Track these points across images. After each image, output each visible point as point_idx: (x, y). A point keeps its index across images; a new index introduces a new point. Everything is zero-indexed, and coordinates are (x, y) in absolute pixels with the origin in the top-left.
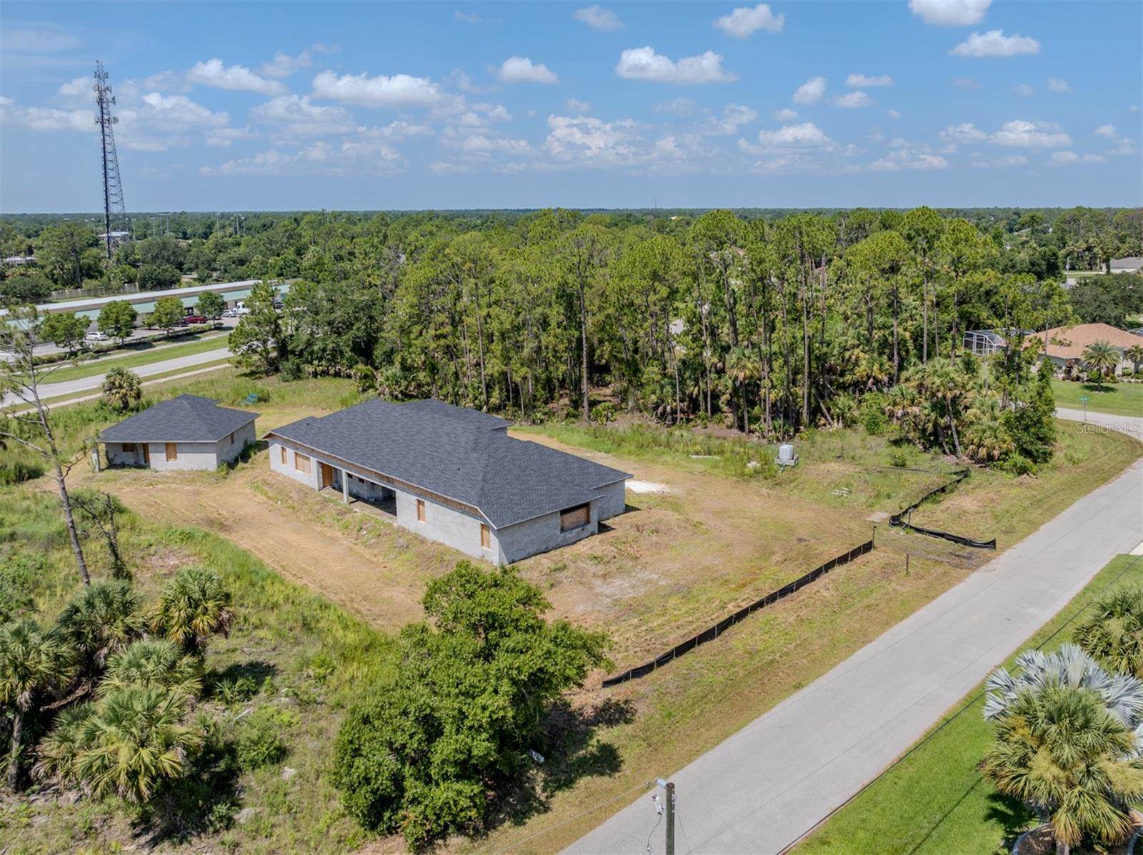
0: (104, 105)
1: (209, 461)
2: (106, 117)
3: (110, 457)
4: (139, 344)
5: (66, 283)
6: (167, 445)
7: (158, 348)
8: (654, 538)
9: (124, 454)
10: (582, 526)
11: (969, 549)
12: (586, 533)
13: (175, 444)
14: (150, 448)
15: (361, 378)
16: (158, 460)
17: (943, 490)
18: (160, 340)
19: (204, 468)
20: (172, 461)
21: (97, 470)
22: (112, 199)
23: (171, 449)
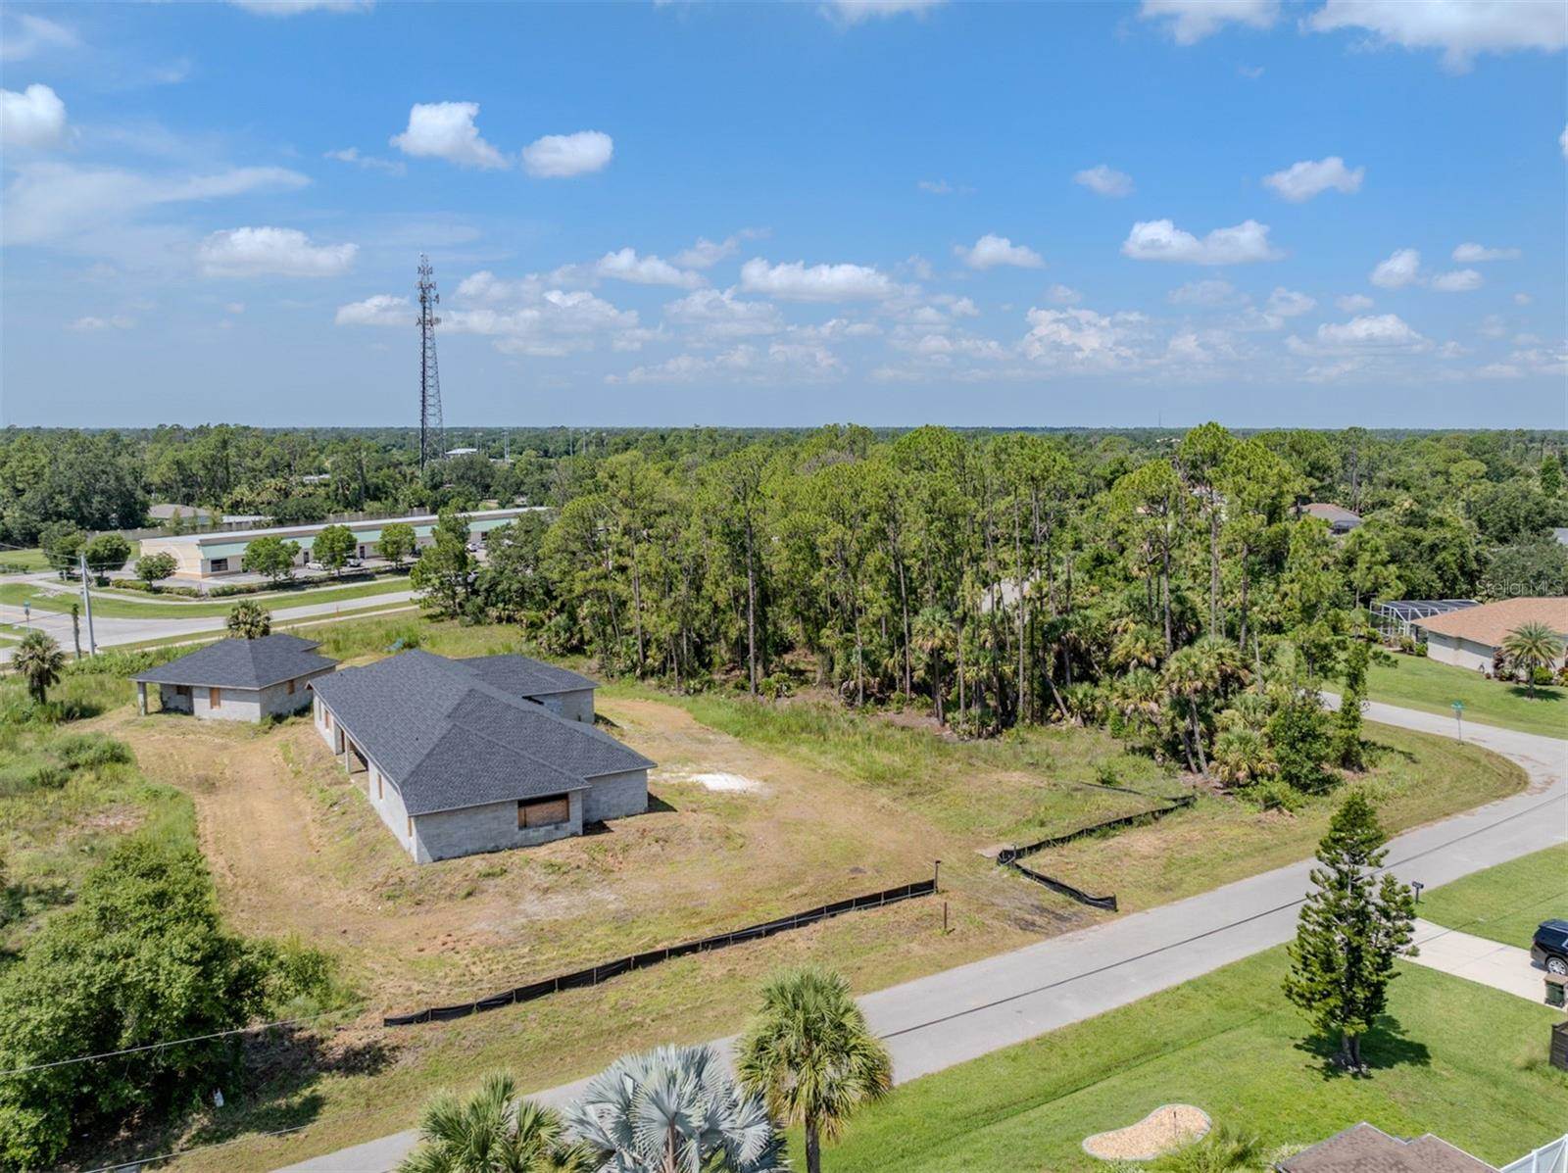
0: (427, 304)
1: (250, 711)
2: (428, 317)
3: (165, 699)
4: (359, 576)
5: (348, 505)
6: (212, 689)
7: (379, 581)
8: (656, 848)
9: (178, 697)
10: (556, 823)
11: (1079, 906)
12: (559, 834)
13: (219, 689)
14: (195, 692)
15: (528, 627)
16: (201, 705)
17: (1129, 821)
18: (386, 572)
19: (247, 719)
20: (216, 709)
21: (143, 712)
22: (430, 410)
23: (215, 695)
